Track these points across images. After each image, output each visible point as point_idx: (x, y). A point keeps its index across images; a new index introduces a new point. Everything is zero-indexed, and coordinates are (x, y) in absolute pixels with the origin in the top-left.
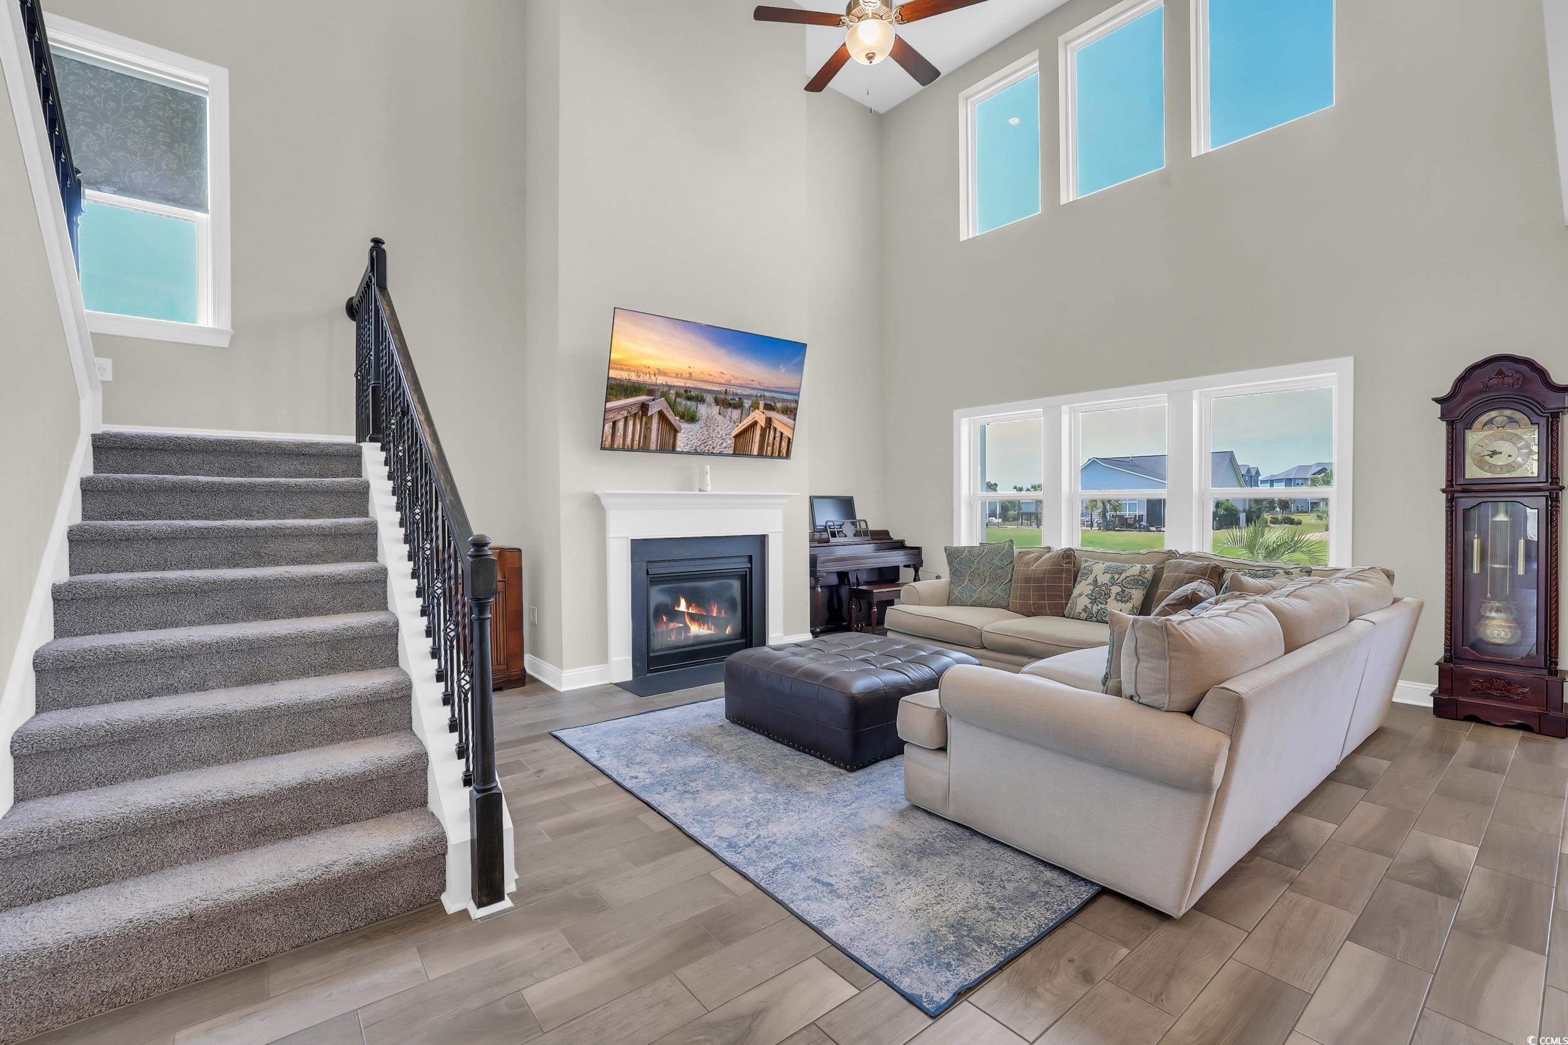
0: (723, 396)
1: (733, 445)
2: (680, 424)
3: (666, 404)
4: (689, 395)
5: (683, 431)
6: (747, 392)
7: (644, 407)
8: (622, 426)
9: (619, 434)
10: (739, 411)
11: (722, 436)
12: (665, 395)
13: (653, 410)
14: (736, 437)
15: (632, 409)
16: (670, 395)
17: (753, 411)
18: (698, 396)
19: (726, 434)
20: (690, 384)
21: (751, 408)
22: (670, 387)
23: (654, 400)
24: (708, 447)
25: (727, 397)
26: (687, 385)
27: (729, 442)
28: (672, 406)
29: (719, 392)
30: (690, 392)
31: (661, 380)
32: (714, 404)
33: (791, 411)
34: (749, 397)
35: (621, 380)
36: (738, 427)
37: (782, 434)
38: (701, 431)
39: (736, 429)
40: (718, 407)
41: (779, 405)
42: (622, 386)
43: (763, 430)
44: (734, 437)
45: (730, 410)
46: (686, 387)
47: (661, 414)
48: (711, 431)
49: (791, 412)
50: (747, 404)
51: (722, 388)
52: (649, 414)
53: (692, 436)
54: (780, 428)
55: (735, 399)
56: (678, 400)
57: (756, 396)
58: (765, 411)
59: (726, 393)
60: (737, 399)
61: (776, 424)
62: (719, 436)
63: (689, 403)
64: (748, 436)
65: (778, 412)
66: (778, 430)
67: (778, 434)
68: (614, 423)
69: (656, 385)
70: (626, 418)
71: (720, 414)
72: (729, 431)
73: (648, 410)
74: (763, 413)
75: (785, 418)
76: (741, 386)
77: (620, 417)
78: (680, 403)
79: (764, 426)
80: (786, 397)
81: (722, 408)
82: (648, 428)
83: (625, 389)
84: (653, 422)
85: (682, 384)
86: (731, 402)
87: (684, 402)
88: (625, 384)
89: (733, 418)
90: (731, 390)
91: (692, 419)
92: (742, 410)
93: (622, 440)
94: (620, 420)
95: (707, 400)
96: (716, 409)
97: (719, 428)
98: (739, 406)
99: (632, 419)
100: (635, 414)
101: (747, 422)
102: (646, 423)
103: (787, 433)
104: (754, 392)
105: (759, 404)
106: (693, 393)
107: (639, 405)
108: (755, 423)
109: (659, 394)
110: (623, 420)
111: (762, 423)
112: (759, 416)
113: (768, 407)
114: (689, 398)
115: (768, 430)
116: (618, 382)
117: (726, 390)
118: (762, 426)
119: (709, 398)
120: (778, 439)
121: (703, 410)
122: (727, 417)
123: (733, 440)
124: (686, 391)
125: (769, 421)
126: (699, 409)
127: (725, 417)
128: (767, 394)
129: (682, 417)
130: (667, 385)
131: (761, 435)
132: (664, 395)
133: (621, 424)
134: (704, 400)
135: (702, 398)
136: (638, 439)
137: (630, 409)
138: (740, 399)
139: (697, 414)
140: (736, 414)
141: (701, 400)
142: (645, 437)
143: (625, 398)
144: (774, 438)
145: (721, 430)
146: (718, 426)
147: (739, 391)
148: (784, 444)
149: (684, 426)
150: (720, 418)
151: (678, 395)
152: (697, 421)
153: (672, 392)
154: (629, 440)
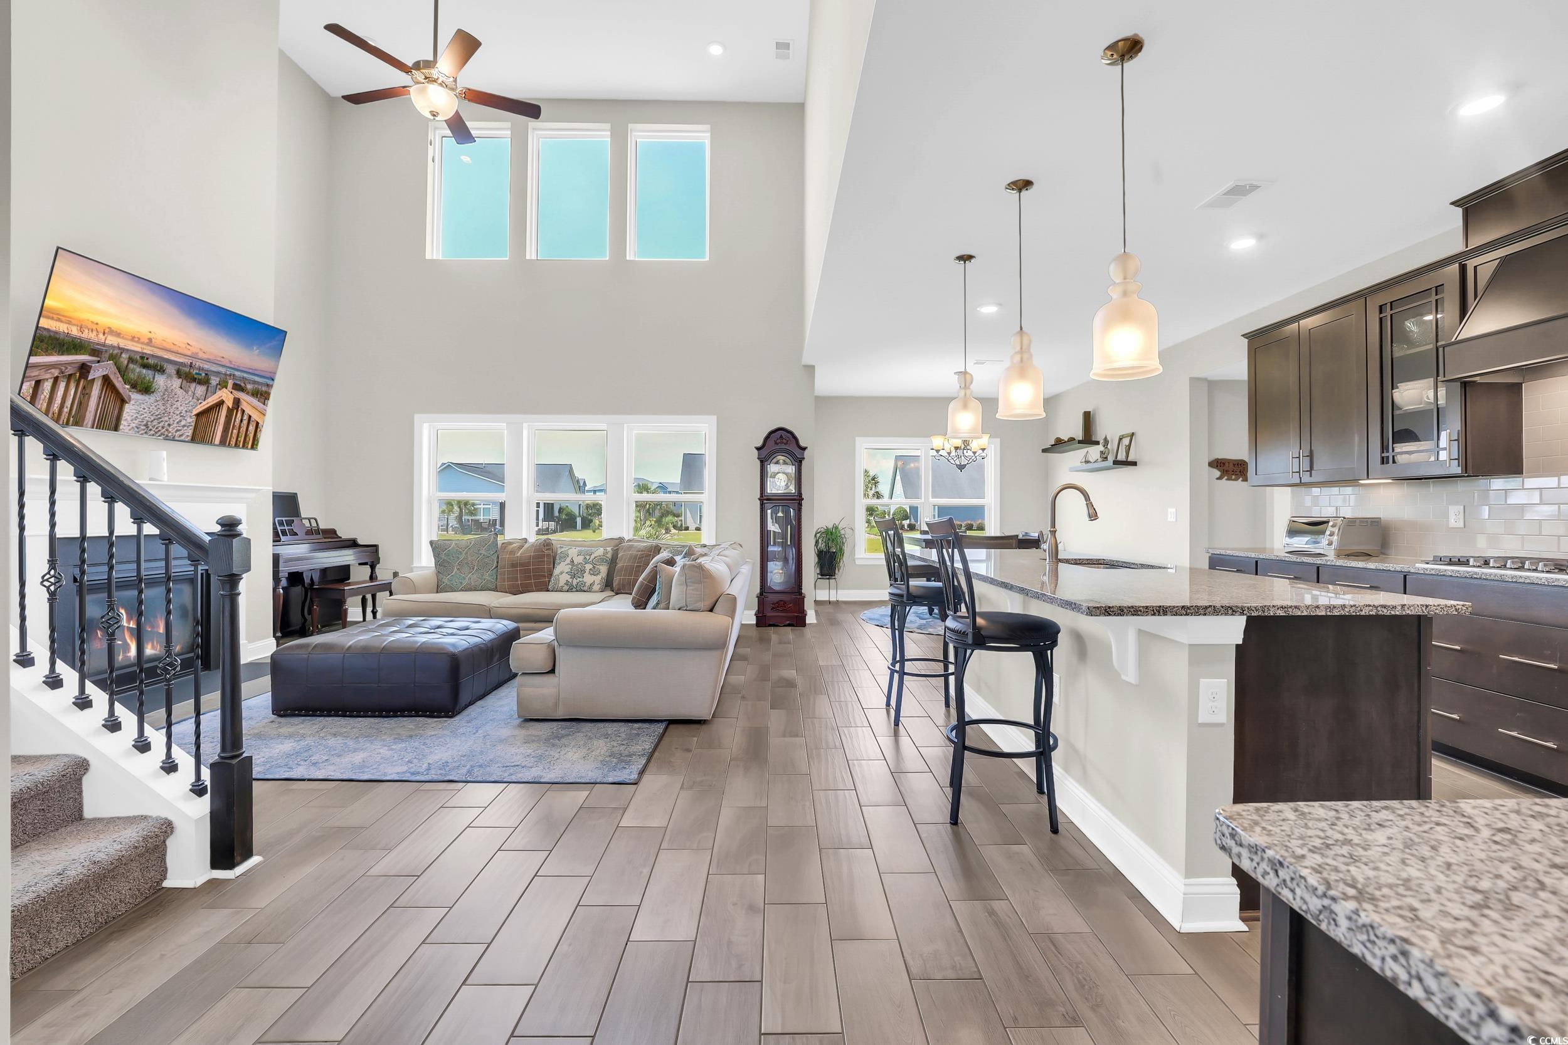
0: (187, 370)
1: (193, 424)
2: (130, 393)
3: (114, 369)
4: (144, 362)
5: (132, 402)
6: (214, 368)
7: (84, 369)
8: (49, 388)
9: (43, 397)
10: (204, 388)
11: (181, 413)
12: (115, 358)
13: (96, 373)
14: (198, 415)
15: (66, 368)
16: (122, 360)
17: (220, 389)
18: (157, 365)
19: (186, 411)
20: (148, 350)
21: (219, 387)
22: (123, 350)
23: (99, 362)
24: (161, 425)
25: (192, 371)
26: (145, 351)
27: (189, 420)
28: (122, 372)
29: (182, 364)
30: (147, 359)
31: (111, 340)
32: (175, 376)
33: (261, 395)
34: (218, 373)
35: (56, 333)
36: (202, 405)
37: (250, 417)
38: (156, 404)
39: (199, 406)
40: (181, 380)
41: (249, 387)
42: (57, 339)
43: (230, 412)
44: (195, 415)
45: (193, 385)
46: (143, 353)
47: (106, 379)
48: (168, 406)
49: (263, 396)
50: (214, 381)
51: (187, 361)
52: (89, 379)
53: (144, 409)
54: (249, 410)
55: (201, 375)
56: (131, 366)
57: (226, 375)
58: (233, 391)
59: (191, 366)
60: (203, 375)
61: (244, 405)
62: (178, 413)
63: (144, 371)
64: (212, 416)
65: (248, 393)
66: (246, 413)
67: (246, 417)
68: (38, 383)
69: (104, 345)
70: (56, 379)
71: (181, 388)
72: (190, 408)
73: (89, 372)
74: (231, 393)
75: (254, 401)
76: (208, 361)
77: (48, 376)
78: (133, 371)
79: (231, 407)
80: (257, 379)
81: (184, 382)
82: (86, 394)
83: (60, 344)
84: (94, 387)
85: (139, 350)
86: (196, 376)
87: (138, 370)
88: (62, 337)
89: (197, 395)
90: (198, 364)
91: (146, 389)
92: (208, 387)
93: (45, 404)
94: (47, 379)
95: (167, 371)
96: (177, 382)
97: (179, 404)
98: (204, 381)
99: (66, 380)
100: (70, 375)
101: (212, 400)
102: (84, 388)
103: (255, 416)
104: (223, 370)
105: (227, 382)
106: (151, 361)
107: (77, 365)
108: (222, 403)
109: (107, 355)
110: (52, 380)
111: (229, 403)
112: (227, 396)
113: (237, 387)
114: (145, 366)
115: (235, 411)
116: (52, 334)
117: (191, 363)
118: (228, 407)
119: (171, 369)
120: (245, 422)
121: (160, 381)
122: (190, 393)
123: (194, 419)
124: (142, 358)
125: (237, 402)
126: (156, 379)
127: (187, 392)
128: (237, 373)
129: (134, 386)
130: (119, 348)
131: (227, 416)
132: (112, 357)
133: (47, 386)
134: (164, 371)
135: (162, 367)
136: (69, 406)
137: (63, 368)
138: (206, 374)
139: (153, 385)
140: (200, 390)
141: (161, 370)
142: (80, 403)
143: (58, 355)
144: (241, 421)
145: (181, 405)
146: (177, 401)
147: (206, 366)
148: (252, 428)
149: (135, 396)
150: (180, 392)
151: (131, 360)
152: (153, 392)
153: (123, 355)
154: (56, 405)
